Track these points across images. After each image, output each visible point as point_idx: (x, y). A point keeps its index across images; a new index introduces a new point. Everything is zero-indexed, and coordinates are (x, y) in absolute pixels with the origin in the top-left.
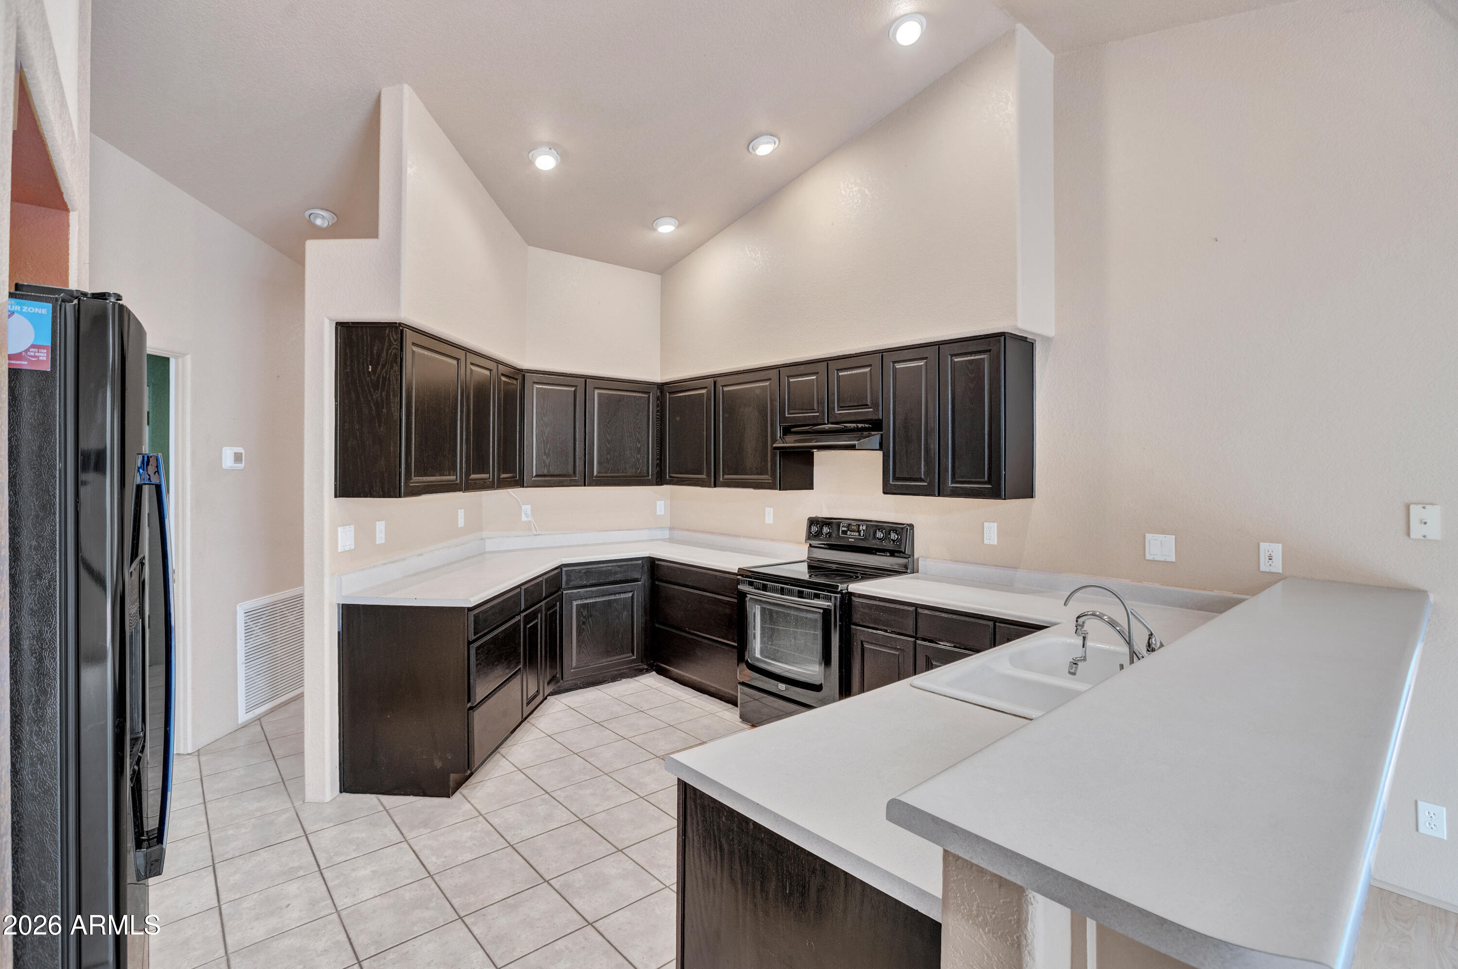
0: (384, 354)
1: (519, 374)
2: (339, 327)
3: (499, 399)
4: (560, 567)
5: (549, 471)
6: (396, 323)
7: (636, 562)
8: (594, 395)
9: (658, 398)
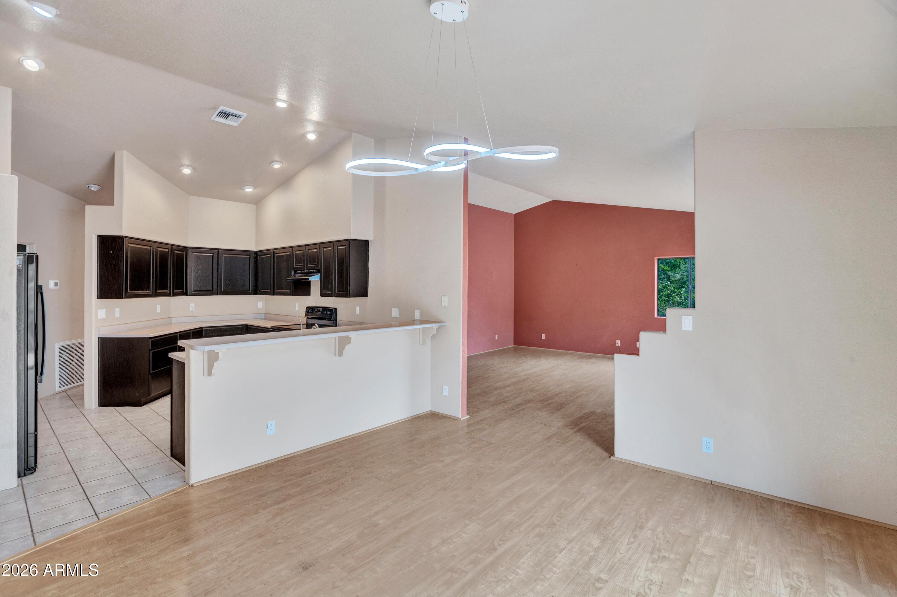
0: (117, 247)
1: (185, 249)
2: (99, 237)
3: (173, 260)
4: (202, 328)
5: (200, 289)
6: (121, 236)
7: (239, 327)
8: (222, 257)
9: (255, 258)
